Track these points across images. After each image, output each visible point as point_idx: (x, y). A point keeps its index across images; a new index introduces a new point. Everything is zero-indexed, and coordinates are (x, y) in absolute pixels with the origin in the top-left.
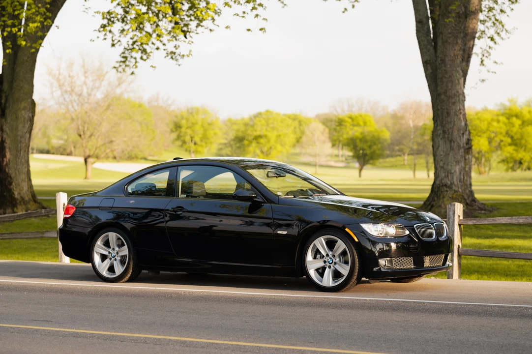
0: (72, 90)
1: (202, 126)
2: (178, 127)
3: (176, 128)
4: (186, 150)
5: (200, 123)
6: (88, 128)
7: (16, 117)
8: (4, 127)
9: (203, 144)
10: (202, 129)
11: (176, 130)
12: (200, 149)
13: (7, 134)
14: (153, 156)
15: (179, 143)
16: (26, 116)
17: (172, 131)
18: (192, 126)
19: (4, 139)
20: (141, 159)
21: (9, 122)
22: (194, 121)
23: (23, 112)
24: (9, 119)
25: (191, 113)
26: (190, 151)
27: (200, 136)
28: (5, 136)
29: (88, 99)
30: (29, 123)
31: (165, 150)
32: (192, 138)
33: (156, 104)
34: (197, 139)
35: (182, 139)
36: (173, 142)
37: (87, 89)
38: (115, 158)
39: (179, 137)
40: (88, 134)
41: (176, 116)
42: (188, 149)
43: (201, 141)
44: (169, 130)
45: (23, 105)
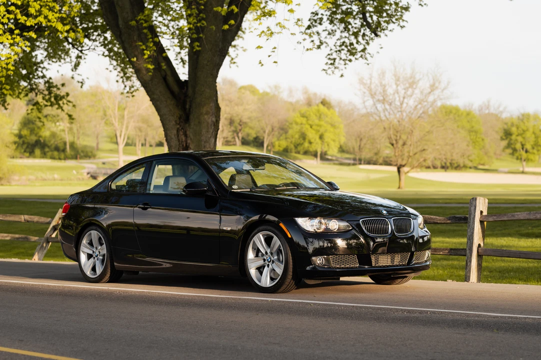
0: (384, 99)
1: (534, 133)
2: (507, 134)
3: (505, 136)
4: (517, 159)
5: (531, 130)
6: (400, 137)
7: (199, 122)
8: (188, 133)
9: (535, 151)
10: (533, 136)
11: (506, 139)
12: (531, 156)
13: (191, 139)
14: (483, 165)
15: (509, 151)
16: (210, 121)
17: (502, 139)
18: (522, 133)
19: (188, 145)
20: (470, 168)
21: (192, 127)
22: (525, 128)
23: (206, 117)
24: (192, 124)
25: (522, 120)
26: (521, 159)
27: (532, 143)
28: (189, 141)
29: (401, 108)
30: (213, 127)
31: (497, 159)
32: (523, 145)
33: (487, 112)
34: (528, 146)
35: (513, 146)
36: (504, 150)
37: (399, 97)
38: (443, 167)
39: (509, 146)
40: (401, 143)
41: (506, 124)
42: (520, 157)
43: (533, 148)
44: (499, 138)
45: (204, 110)
